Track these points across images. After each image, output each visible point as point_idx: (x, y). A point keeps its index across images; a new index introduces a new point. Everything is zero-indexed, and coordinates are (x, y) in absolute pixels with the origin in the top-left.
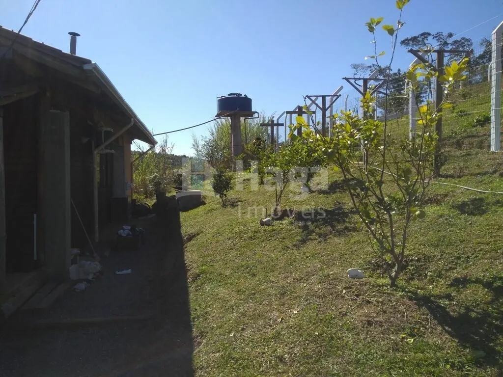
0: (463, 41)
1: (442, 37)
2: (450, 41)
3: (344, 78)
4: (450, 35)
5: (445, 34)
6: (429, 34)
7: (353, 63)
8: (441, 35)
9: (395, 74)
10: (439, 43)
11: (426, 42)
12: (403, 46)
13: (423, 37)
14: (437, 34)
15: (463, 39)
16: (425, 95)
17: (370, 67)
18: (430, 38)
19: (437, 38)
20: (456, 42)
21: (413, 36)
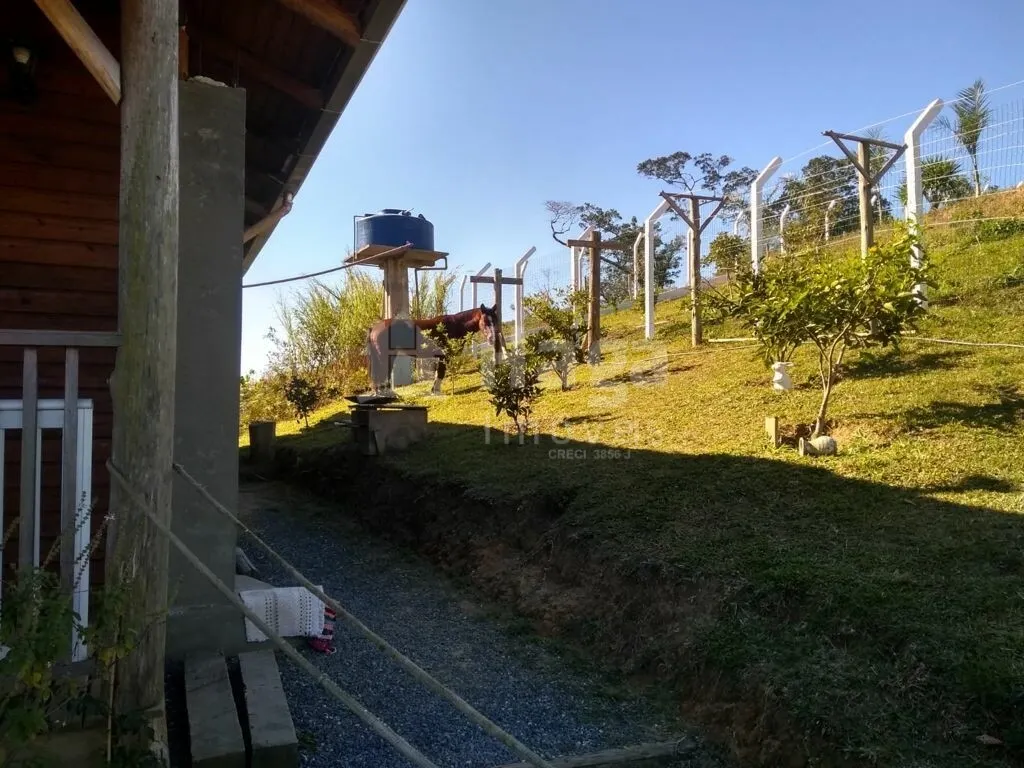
0: (745, 175)
1: (709, 162)
2: (724, 171)
3: (827, 134)
4: (725, 161)
5: (716, 157)
6: (687, 156)
7: (549, 200)
8: (710, 159)
9: (626, 226)
10: (706, 174)
11: (681, 171)
12: (643, 174)
13: (676, 161)
14: (702, 156)
15: (745, 170)
16: (675, 271)
17: (582, 209)
18: (689, 164)
19: (702, 165)
20: (734, 175)
21: (660, 157)
